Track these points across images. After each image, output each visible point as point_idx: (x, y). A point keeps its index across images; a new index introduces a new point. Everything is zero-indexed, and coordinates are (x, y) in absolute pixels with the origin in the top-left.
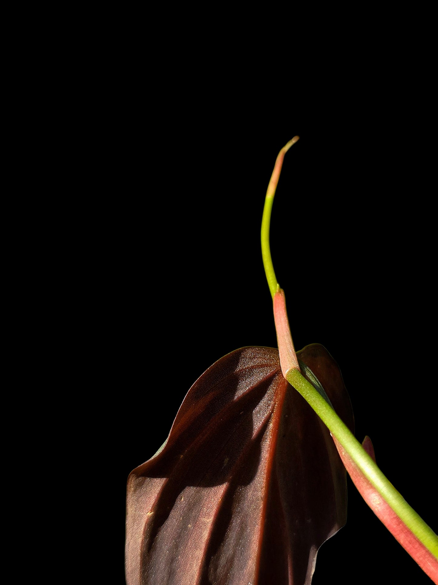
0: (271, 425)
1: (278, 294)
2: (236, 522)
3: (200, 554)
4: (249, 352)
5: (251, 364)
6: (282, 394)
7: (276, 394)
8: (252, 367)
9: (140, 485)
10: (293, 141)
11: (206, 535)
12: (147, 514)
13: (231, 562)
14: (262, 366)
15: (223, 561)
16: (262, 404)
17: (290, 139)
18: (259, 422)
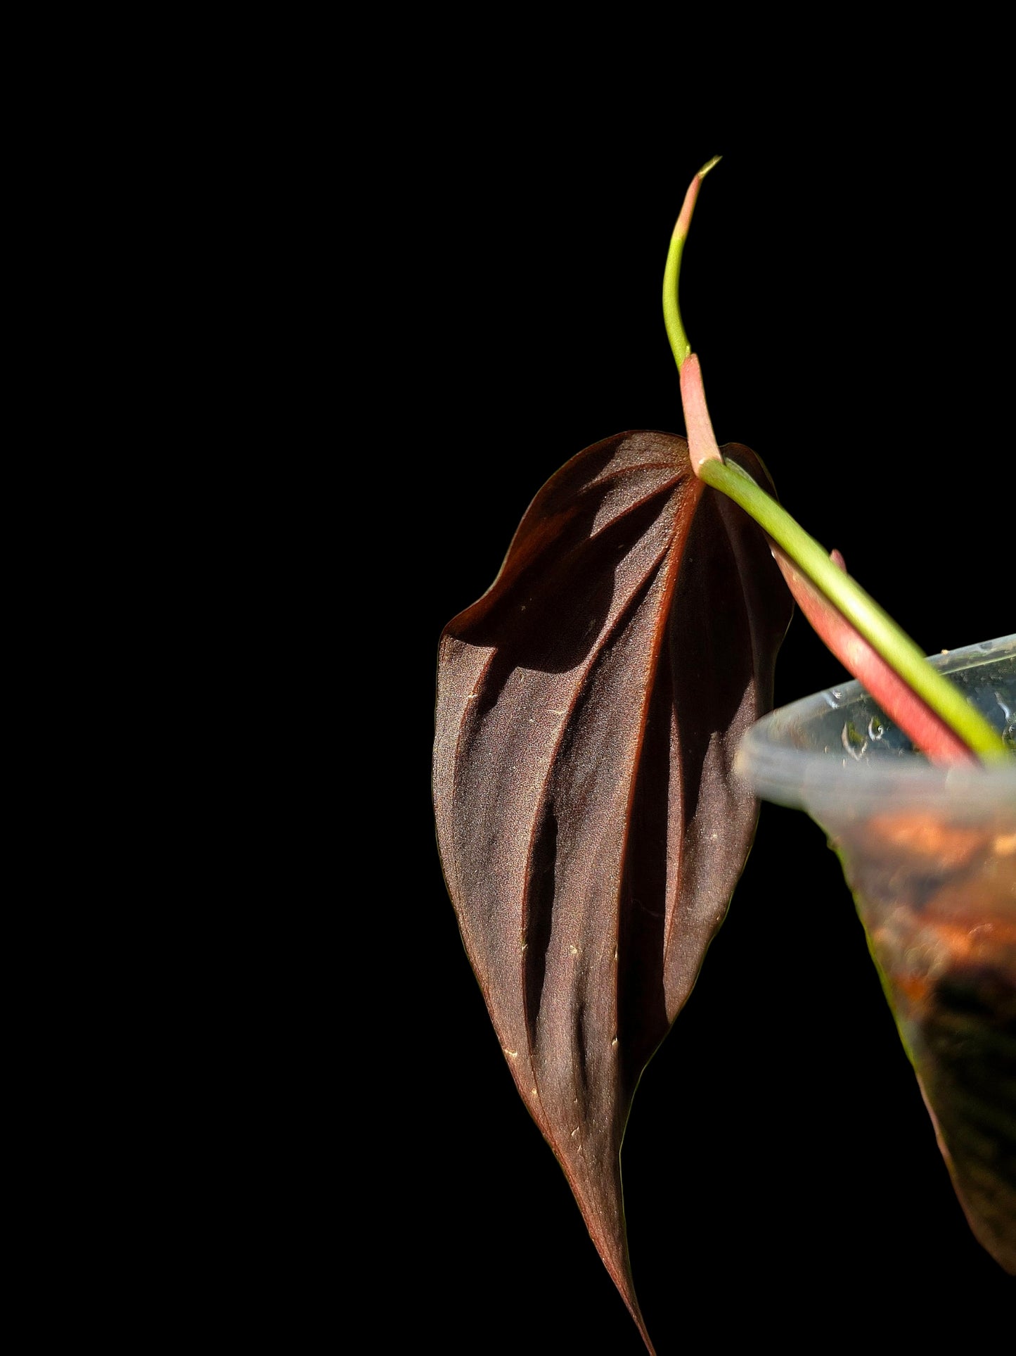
0: (665, 571)
1: (687, 360)
2: (602, 720)
3: (546, 761)
4: (639, 440)
5: (641, 460)
6: (687, 519)
7: (677, 515)
8: (642, 466)
9: (456, 652)
10: (714, 162)
11: (556, 734)
12: (469, 695)
13: (592, 778)
14: (658, 466)
15: (579, 777)
16: (653, 531)
17: (708, 159)
18: (648, 564)
